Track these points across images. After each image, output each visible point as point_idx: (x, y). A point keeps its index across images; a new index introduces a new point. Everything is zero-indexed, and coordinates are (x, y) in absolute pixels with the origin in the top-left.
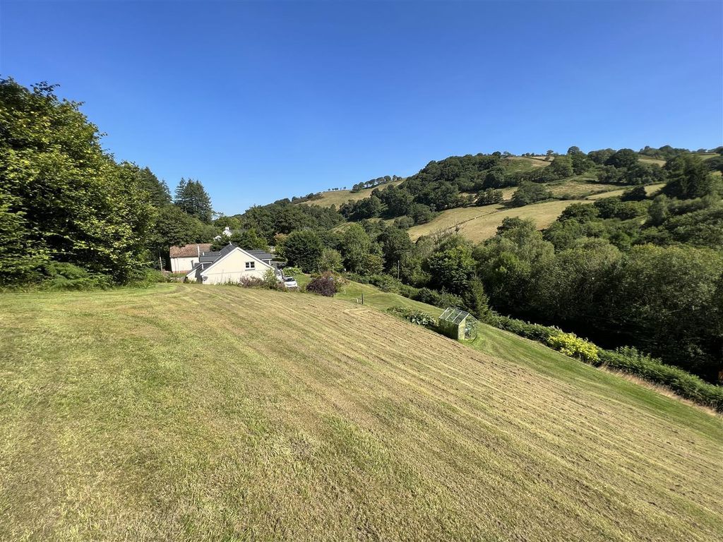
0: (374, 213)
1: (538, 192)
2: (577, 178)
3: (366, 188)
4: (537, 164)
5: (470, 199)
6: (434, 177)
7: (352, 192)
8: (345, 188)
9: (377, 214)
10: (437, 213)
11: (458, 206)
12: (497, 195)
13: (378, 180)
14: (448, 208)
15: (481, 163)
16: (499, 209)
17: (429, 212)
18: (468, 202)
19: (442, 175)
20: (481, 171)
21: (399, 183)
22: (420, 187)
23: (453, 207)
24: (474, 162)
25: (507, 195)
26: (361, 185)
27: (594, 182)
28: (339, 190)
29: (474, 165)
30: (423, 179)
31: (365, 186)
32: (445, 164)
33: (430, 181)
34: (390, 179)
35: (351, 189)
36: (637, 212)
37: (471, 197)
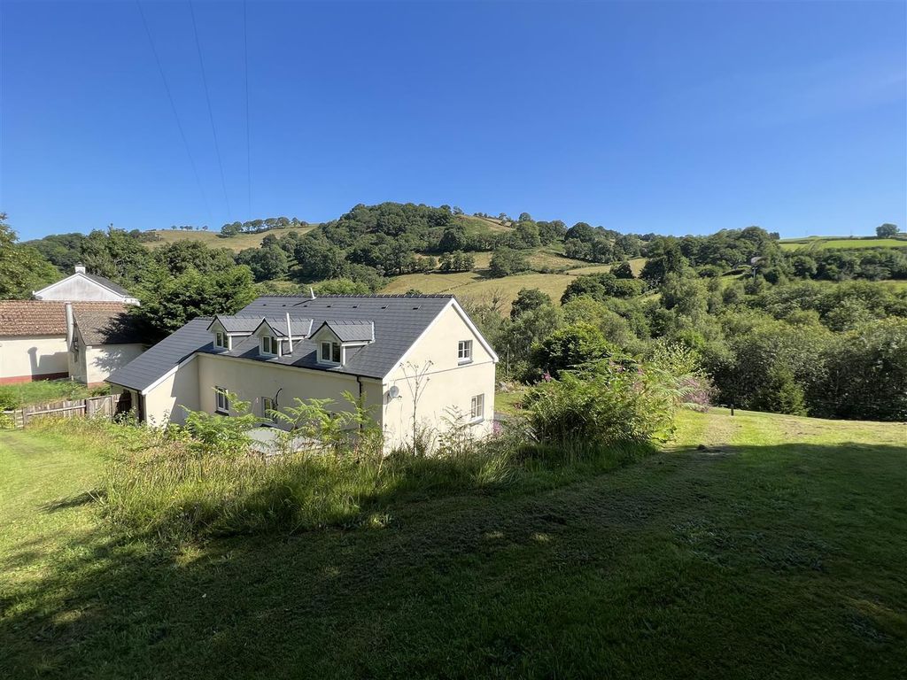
0: (275, 273)
1: (517, 261)
2: (544, 249)
3: (247, 233)
4: (495, 229)
5: (432, 263)
6: (368, 227)
7: (220, 237)
8: (205, 228)
9: (282, 275)
10: (388, 279)
11: (415, 271)
12: (467, 260)
13: (267, 221)
14: (401, 273)
15: (430, 217)
16: (475, 278)
17: (375, 276)
18: (428, 267)
19: (379, 225)
20: (431, 227)
21: (305, 231)
22: (348, 240)
23: (408, 273)
24: (421, 214)
25: (482, 261)
26: (237, 227)
27: (561, 256)
28: (194, 229)
29: (422, 217)
30: (351, 229)
31: (245, 229)
32: (382, 211)
33: (362, 232)
34: (287, 223)
35: (219, 231)
36: (634, 291)
37: (431, 260)
